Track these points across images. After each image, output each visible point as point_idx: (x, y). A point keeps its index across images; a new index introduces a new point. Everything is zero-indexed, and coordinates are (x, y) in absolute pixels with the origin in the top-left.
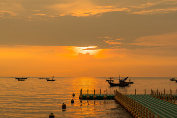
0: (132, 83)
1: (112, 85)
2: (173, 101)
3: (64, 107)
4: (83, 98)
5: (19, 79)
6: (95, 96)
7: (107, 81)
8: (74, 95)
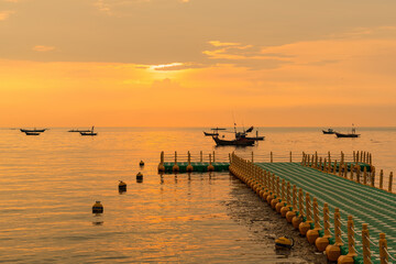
0: (261, 139)
1: (221, 143)
2: (349, 175)
3: (122, 188)
4: (166, 169)
5: (28, 133)
6: (189, 166)
7: (207, 135)
8: (142, 164)
